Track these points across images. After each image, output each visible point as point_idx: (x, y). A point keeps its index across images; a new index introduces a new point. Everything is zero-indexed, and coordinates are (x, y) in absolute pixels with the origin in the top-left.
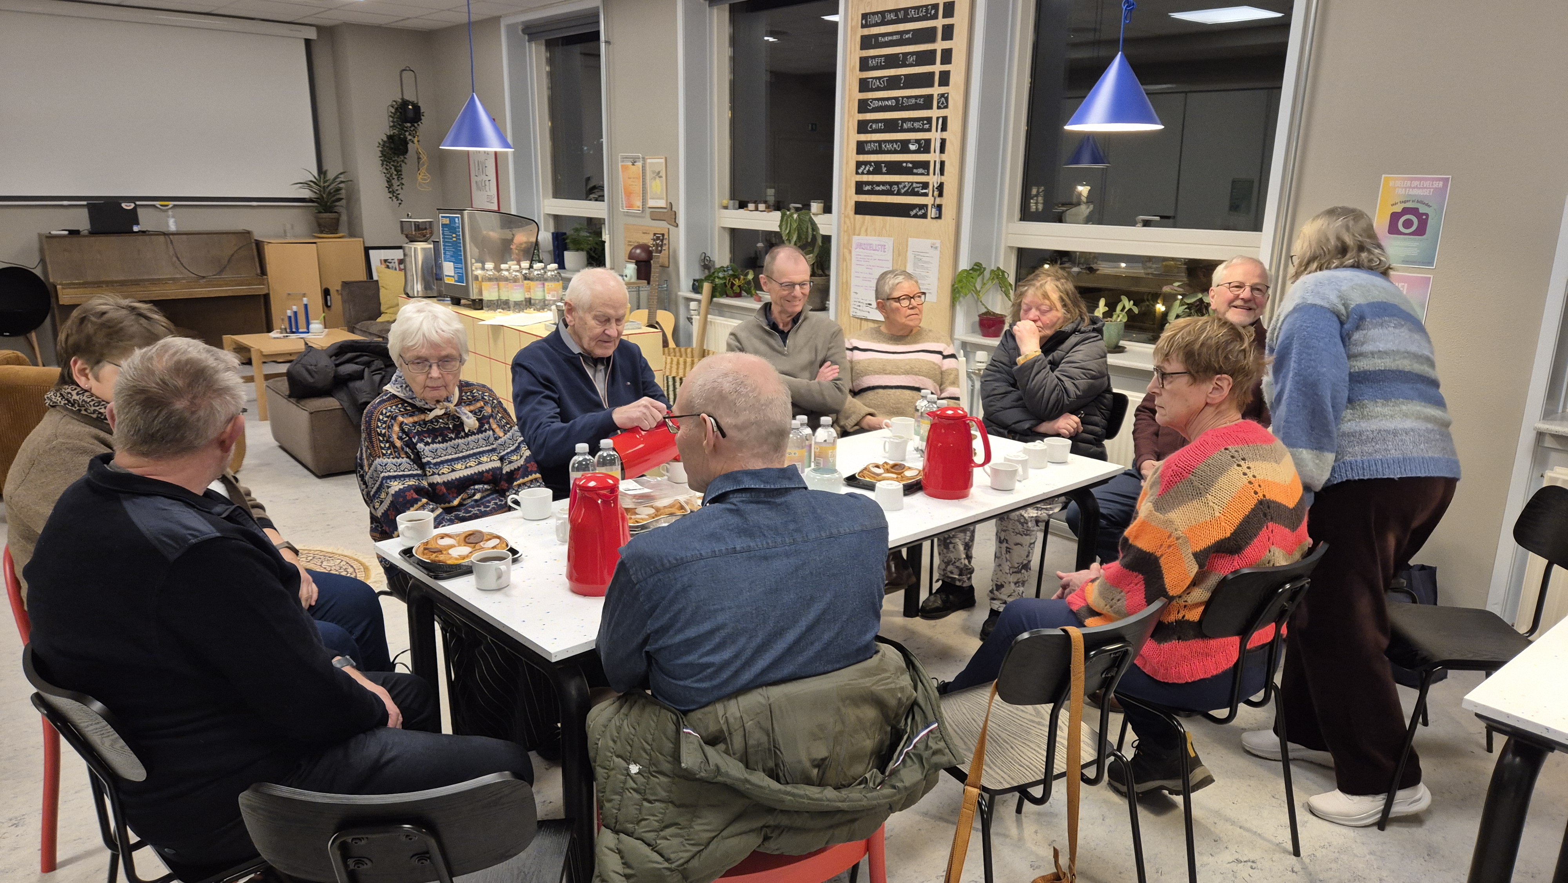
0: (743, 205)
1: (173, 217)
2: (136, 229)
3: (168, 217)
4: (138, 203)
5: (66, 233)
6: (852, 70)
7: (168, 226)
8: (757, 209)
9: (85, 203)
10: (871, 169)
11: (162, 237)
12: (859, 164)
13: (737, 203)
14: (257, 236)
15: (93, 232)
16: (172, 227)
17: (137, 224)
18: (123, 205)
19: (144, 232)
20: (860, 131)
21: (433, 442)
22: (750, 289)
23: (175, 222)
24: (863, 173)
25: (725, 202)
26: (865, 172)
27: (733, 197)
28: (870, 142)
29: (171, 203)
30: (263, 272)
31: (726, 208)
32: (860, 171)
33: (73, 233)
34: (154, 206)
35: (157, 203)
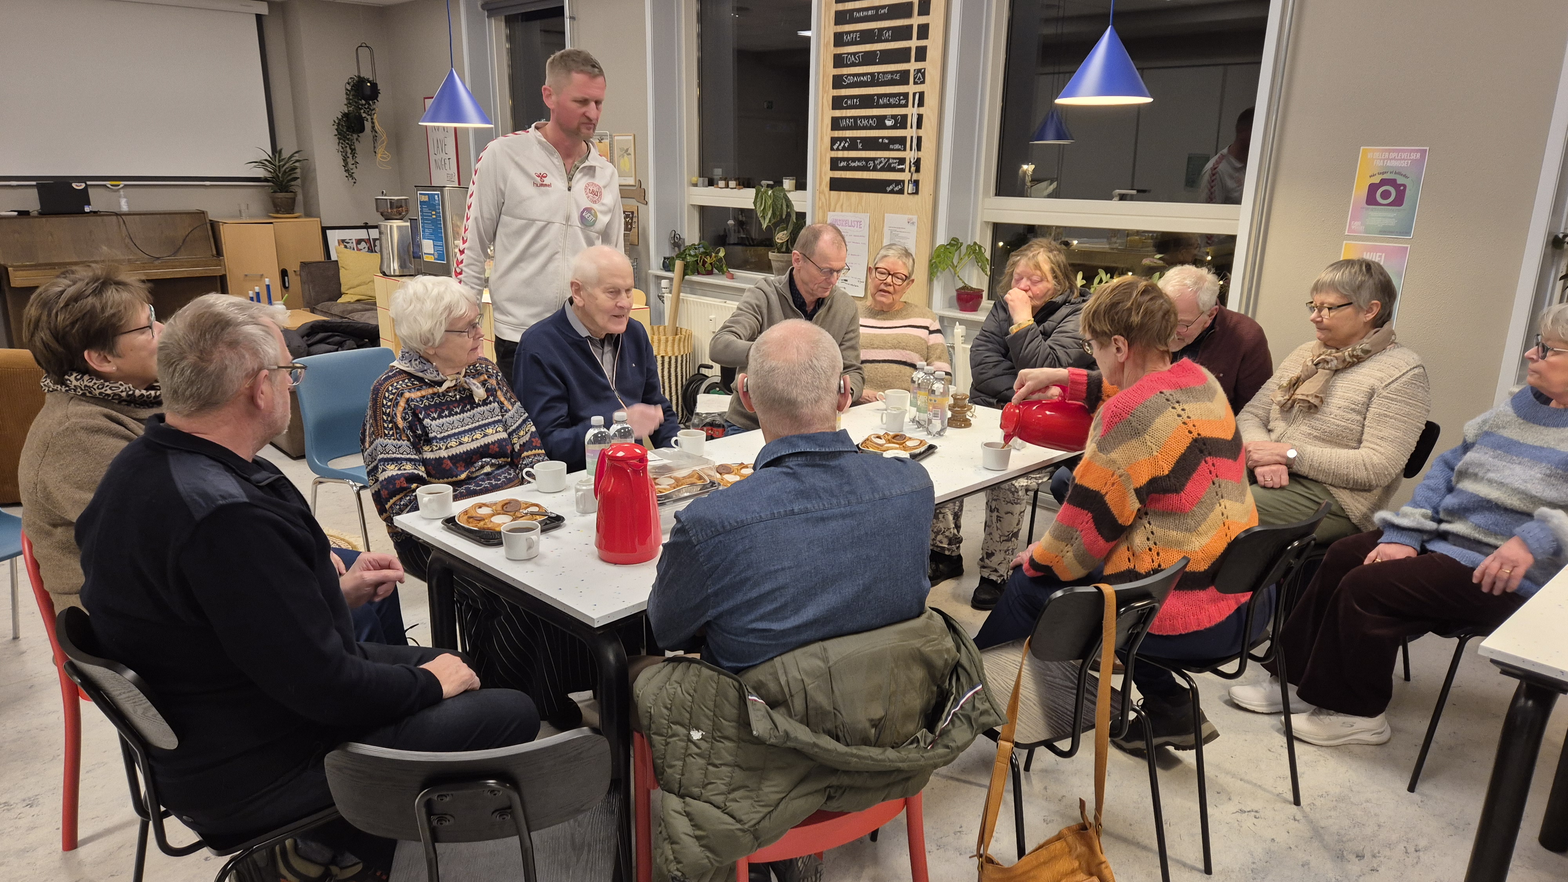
0: (711, 183)
1: (125, 197)
2: (87, 209)
3: (120, 197)
4: (88, 183)
5: (16, 213)
6: (826, 45)
7: (120, 206)
8: (727, 186)
9: (34, 183)
10: (846, 145)
11: (114, 218)
12: (834, 141)
13: (706, 180)
14: (212, 216)
15: (43, 214)
16: (125, 208)
17: (89, 204)
18: (74, 185)
19: (95, 212)
20: (834, 108)
21: (440, 417)
22: (722, 266)
23: (127, 202)
24: (838, 149)
25: (695, 179)
26: (840, 148)
27: (702, 174)
28: (846, 118)
29: (122, 183)
30: (219, 253)
31: (695, 185)
32: (835, 147)
33: (23, 214)
34: (105, 186)
35: (108, 183)
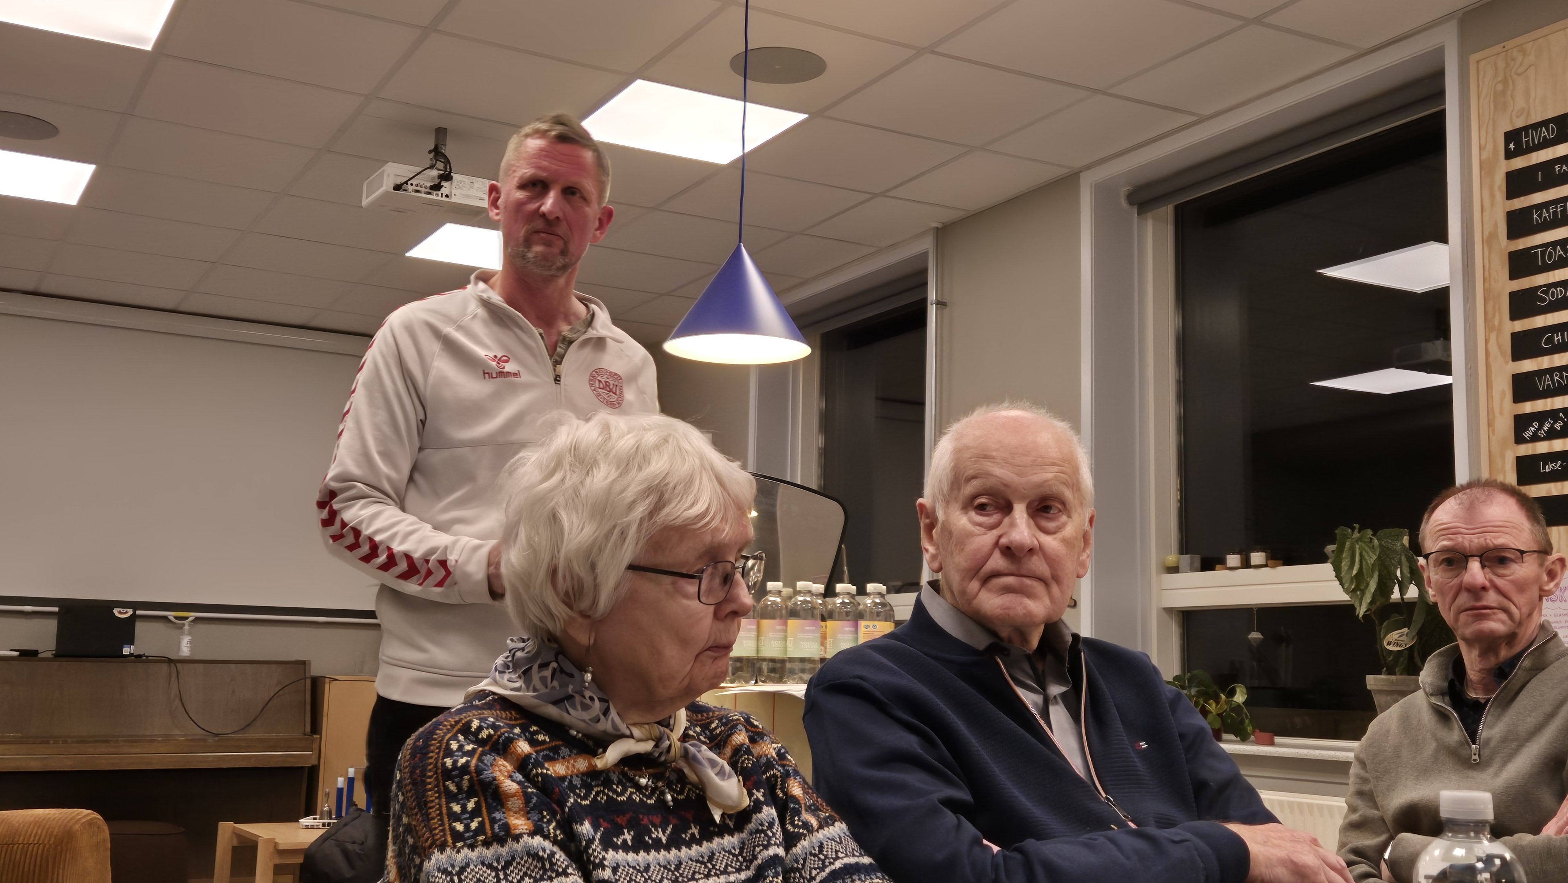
0: (1208, 565)
1: (190, 634)
2: (126, 651)
3: (182, 634)
4: (138, 612)
5: (16, 653)
6: (1489, 241)
7: (179, 648)
8: (1246, 564)
9: (56, 609)
10: (1558, 426)
11: (165, 667)
12: (1521, 422)
13: (1197, 559)
14: (315, 670)
15: (60, 654)
16: (185, 649)
17: (131, 642)
18: (116, 611)
19: (139, 656)
20: (1518, 354)
22: (1242, 722)
23: (191, 642)
24: (1535, 438)
25: (1172, 558)
26: (1541, 434)
27: (1185, 548)
28: (1551, 371)
29: (193, 615)
30: (316, 727)
31: (1174, 570)
32: (1528, 434)
33: (28, 655)
34: (165, 618)
35: (171, 614)
